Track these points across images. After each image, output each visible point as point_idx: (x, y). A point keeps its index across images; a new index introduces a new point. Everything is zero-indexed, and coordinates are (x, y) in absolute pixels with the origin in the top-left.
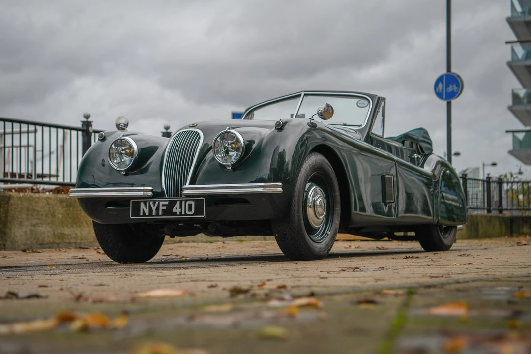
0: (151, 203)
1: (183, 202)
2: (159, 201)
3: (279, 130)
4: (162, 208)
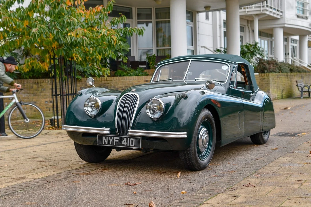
0: (109, 138)
1: (128, 139)
2: (114, 137)
3: (184, 98)
4: (116, 141)
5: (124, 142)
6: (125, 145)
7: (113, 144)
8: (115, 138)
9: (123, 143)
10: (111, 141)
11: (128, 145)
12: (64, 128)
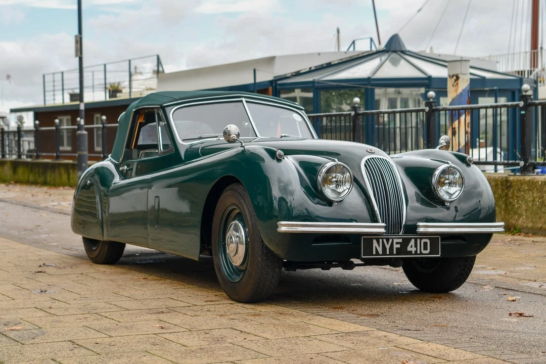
0: (385, 240)
1: (418, 240)
2: (393, 239)
3: (468, 165)
4: (396, 246)
5: (411, 247)
6: (413, 253)
7: (391, 253)
8: (395, 241)
9: (409, 249)
10: (388, 247)
11: (419, 252)
12: (283, 228)
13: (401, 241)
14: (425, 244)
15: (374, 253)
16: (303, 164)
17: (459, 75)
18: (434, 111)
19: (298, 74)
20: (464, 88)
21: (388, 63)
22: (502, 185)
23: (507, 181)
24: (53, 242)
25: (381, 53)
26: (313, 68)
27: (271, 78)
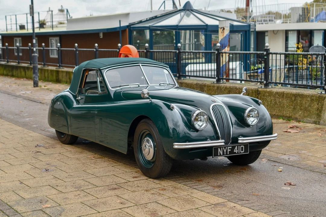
0: (224, 148)
1: (239, 146)
2: (227, 147)
3: (259, 105)
4: (229, 150)
5: (236, 150)
6: (237, 153)
7: (227, 154)
9: (235, 151)
10: (225, 151)
11: (239, 152)
12: (176, 146)
13: (231, 147)
14: (242, 148)
15: (219, 155)
16: (182, 110)
17: (224, 28)
18: (220, 53)
19: (141, 22)
20: (227, 34)
21: (185, 16)
22: (255, 93)
23: (258, 91)
24: (34, 125)
25: (181, 11)
26: (148, 19)
27: (127, 24)
